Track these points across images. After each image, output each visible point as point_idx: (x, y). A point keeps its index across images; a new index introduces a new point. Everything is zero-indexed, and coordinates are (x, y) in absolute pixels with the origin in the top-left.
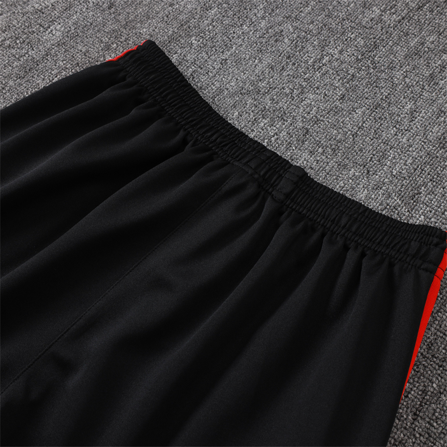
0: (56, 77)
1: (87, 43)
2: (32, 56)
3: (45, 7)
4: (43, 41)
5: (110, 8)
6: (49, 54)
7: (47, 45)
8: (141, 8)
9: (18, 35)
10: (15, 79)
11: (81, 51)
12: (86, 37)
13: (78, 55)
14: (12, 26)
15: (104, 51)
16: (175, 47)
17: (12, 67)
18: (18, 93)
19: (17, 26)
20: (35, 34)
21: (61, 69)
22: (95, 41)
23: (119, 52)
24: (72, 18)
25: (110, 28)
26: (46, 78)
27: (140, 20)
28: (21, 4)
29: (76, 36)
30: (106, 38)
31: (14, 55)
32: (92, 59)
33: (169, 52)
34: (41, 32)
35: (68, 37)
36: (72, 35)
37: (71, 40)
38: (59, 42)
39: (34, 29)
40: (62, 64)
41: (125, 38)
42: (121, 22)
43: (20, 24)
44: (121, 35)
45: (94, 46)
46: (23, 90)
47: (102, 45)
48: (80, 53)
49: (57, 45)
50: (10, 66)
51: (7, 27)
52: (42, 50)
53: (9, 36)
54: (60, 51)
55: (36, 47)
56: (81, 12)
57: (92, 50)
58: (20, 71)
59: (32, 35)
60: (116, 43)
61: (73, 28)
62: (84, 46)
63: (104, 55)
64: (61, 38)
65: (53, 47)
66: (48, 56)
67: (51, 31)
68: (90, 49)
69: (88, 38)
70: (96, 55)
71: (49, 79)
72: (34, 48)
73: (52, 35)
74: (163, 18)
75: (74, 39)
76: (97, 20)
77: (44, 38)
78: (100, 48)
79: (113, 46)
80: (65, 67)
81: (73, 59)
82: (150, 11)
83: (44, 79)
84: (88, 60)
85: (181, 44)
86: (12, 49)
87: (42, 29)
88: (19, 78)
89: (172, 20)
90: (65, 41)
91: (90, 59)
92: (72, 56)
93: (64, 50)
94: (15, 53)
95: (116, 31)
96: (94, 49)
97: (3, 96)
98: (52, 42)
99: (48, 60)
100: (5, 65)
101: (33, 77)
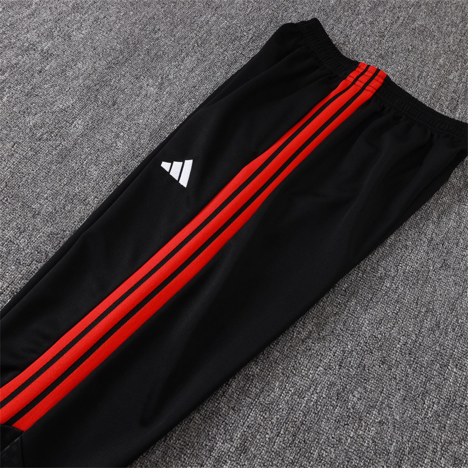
0: (85, 161)
1: (102, 133)
2: (65, 146)
3: (67, 107)
4: (71, 134)
5: (114, 105)
6: (76, 143)
7: (74, 136)
8: (136, 104)
9: (52, 130)
10: (56, 164)
11: (99, 140)
12: (101, 128)
13: (97, 143)
14: (45, 123)
15: (115, 139)
16: (164, 133)
17: (52, 155)
18: (60, 175)
19: (50, 123)
20: (64, 129)
21: (87, 154)
22: (107, 131)
23: (126, 138)
24: (88, 115)
25: (116, 120)
26: (78, 162)
27: (137, 114)
28: (49, 105)
29: (94, 128)
30: (115, 129)
31: (51, 146)
32: (108, 145)
33: (161, 137)
34: (68, 126)
35: (88, 129)
36: (90, 128)
37: (90, 132)
38: (82, 133)
39: (62, 125)
40: (88, 151)
41: (129, 128)
42: (123, 116)
43: (51, 122)
44: (125, 125)
45: (108, 135)
46: (63, 172)
47: (113, 134)
48: (99, 141)
49: (81, 136)
50: (50, 154)
51: (43, 124)
52: (71, 141)
53: (45, 131)
54: (84, 140)
55: (66, 138)
56: (94, 109)
57: (107, 138)
58: (58, 158)
59: (62, 129)
60: (122, 132)
61: (91, 122)
62: (100, 136)
63: (116, 142)
64: (83, 130)
65: (79, 138)
66: (76, 145)
67: (75, 125)
68: (105, 138)
69: (102, 129)
70: (110, 142)
71: (80, 163)
72: (65, 140)
73: (76, 129)
74: (152, 111)
75: (92, 131)
76: (106, 115)
77: (71, 131)
78: (112, 137)
79: (121, 135)
80: (90, 153)
81: (95, 146)
82: (142, 106)
83: (76, 163)
84: (105, 146)
85: (168, 131)
86: (50, 142)
87: (68, 124)
88: (59, 163)
89: (159, 112)
90: (86, 133)
91: (107, 146)
92: (93, 144)
93: (87, 140)
94: (52, 144)
95: (121, 123)
96: (108, 137)
97: (50, 178)
98: (77, 134)
99: (77, 148)
100: (46, 154)
101: (68, 161)
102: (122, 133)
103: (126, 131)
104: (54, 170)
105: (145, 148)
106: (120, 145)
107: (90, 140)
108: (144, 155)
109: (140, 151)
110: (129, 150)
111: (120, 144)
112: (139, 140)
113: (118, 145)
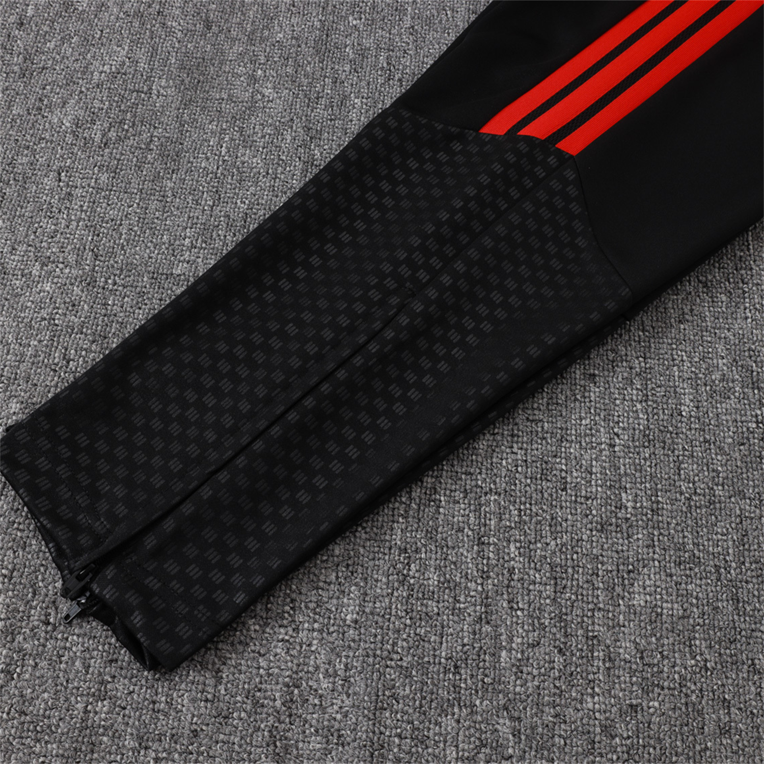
102: (260, 72)
103: (264, 64)
104: (172, 189)
105: (322, 78)
106: (270, 93)
107: (204, 107)
108: (329, 91)
109: (315, 87)
110: (294, 93)
111: (270, 90)
112: (300, 69)
113: (267, 94)
